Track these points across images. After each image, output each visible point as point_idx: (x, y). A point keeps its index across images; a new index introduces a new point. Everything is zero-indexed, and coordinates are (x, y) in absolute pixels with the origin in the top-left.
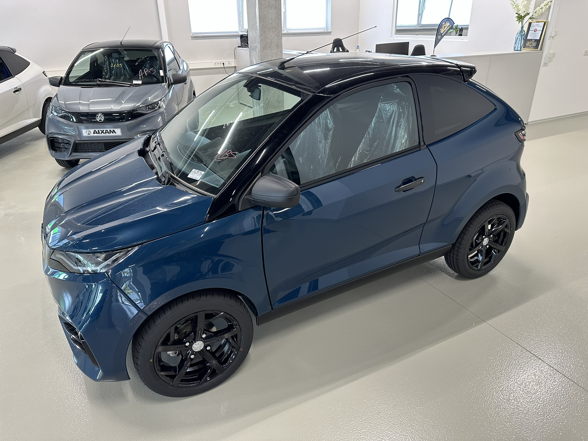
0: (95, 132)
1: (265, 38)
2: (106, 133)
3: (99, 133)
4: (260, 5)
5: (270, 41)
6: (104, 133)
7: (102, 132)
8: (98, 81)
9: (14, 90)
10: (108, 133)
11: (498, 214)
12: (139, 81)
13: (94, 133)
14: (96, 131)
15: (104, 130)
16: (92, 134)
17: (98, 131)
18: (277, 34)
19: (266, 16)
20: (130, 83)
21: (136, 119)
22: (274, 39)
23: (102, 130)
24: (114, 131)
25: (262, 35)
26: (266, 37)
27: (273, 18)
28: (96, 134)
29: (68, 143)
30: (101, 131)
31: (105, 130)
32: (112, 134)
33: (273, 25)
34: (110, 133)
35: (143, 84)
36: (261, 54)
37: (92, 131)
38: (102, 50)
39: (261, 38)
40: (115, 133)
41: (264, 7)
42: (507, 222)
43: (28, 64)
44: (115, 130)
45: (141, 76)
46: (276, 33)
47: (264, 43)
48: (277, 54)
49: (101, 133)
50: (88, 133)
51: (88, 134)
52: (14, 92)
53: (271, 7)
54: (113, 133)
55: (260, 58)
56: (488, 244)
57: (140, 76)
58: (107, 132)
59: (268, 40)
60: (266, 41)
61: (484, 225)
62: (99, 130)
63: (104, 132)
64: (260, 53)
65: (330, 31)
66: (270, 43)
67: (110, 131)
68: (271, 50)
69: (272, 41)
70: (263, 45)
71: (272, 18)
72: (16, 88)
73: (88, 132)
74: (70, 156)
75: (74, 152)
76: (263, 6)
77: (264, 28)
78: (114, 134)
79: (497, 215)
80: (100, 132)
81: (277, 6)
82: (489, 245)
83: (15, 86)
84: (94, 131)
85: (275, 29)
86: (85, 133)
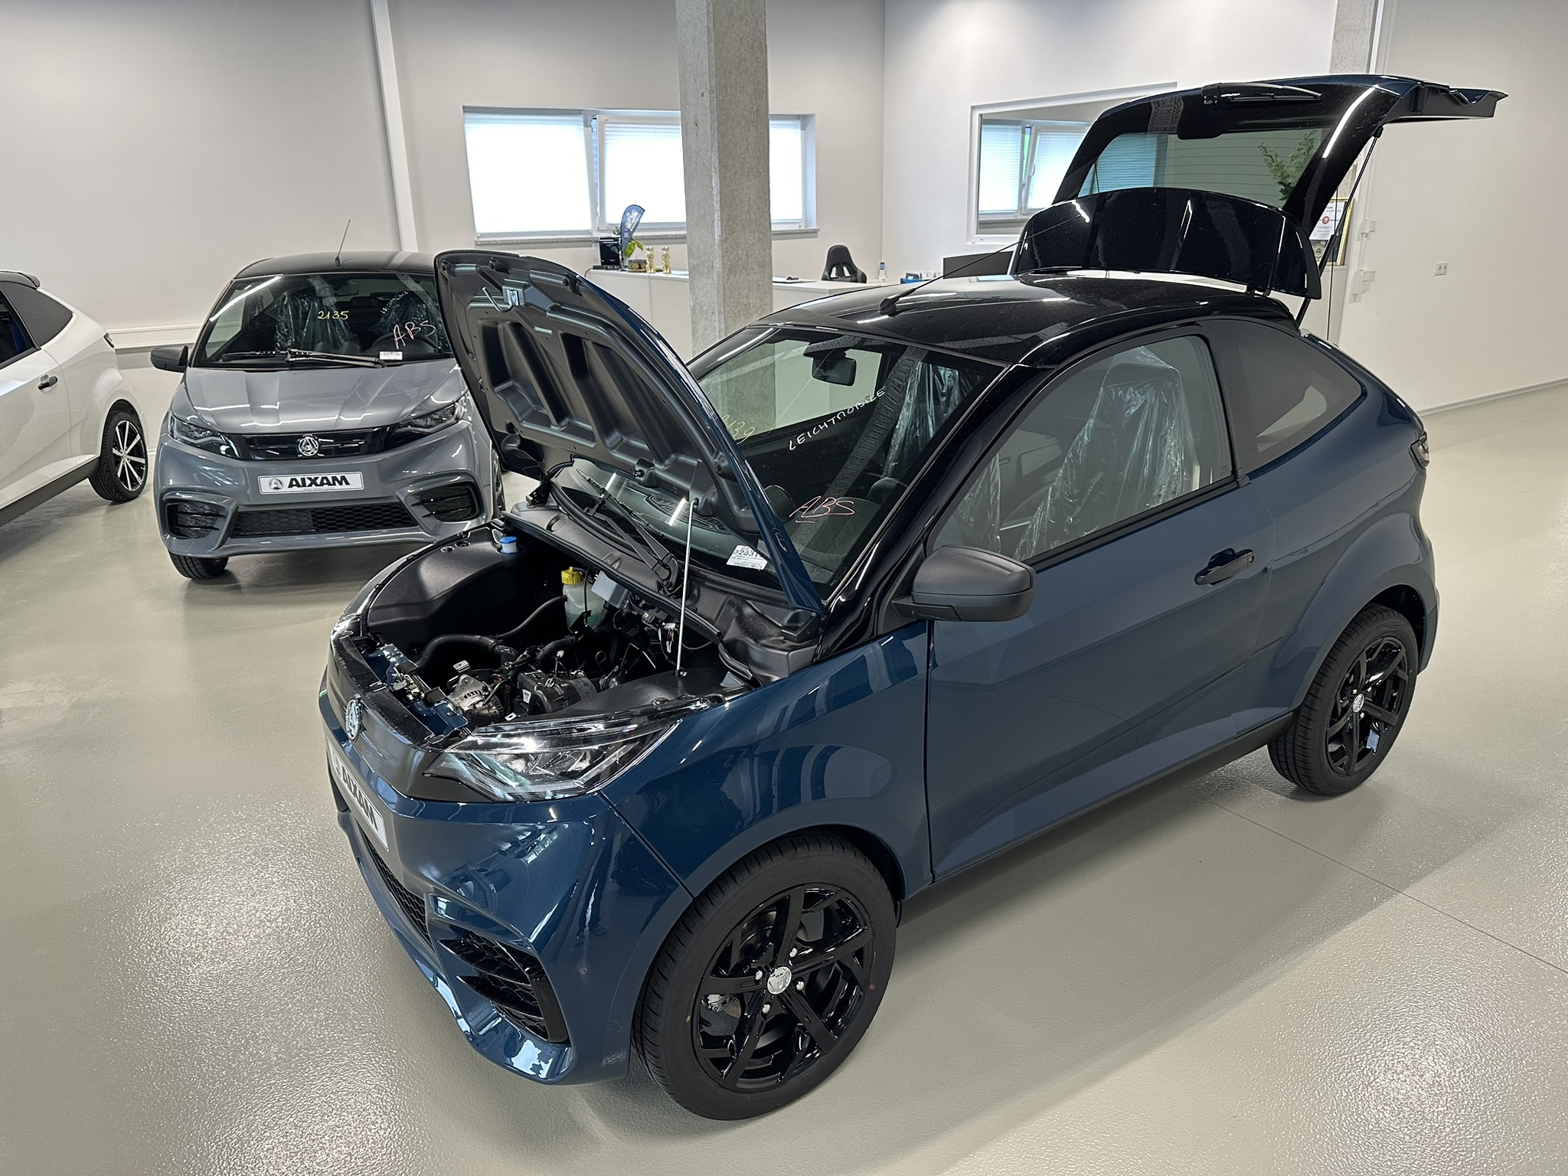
0: (294, 483)
1: (734, 246)
2: (322, 484)
3: (304, 485)
4: (724, 170)
5: (745, 253)
6: (317, 485)
7: (313, 482)
8: (289, 355)
9: (39, 383)
10: (329, 484)
11: (1385, 635)
12: (395, 353)
13: (291, 486)
14: (295, 480)
15: (317, 478)
16: (285, 489)
17: (303, 480)
18: (761, 237)
19: (735, 193)
20: (373, 359)
21: (400, 447)
22: (756, 248)
23: (313, 477)
24: (343, 478)
25: (726, 240)
26: (736, 244)
27: (752, 200)
28: (295, 489)
29: (216, 513)
30: (310, 479)
31: (320, 477)
32: (337, 487)
33: (752, 216)
34: (334, 484)
35: (407, 359)
36: (724, 286)
37: (286, 480)
38: (277, 278)
39: (725, 245)
40: (347, 483)
41: (732, 173)
42: (1403, 652)
43: (69, 315)
44: (348, 476)
45: (399, 341)
46: (757, 235)
47: (732, 257)
48: (761, 283)
49: (310, 485)
50: (276, 486)
51: (275, 488)
52: (41, 388)
53: (749, 172)
54: (341, 484)
55: (721, 293)
56: (1364, 710)
57: (396, 339)
58: (325, 482)
59: (740, 252)
60: (736, 255)
61: (1359, 661)
62: (306, 477)
63: (318, 482)
64: (721, 282)
65: (814, 227)
66: (744, 257)
67: (335, 479)
68: (747, 274)
69: (750, 253)
70: (730, 263)
71: (750, 198)
72: (46, 377)
73: (276, 484)
74: (220, 545)
75: (232, 537)
76: (730, 172)
77: (731, 223)
78: (344, 487)
79: (1384, 637)
80: (308, 482)
81: (761, 170)
82: (1364, 712)
83: (43, 374)
84: (292, 480)
85: (756, 224)
86: (267, 485)
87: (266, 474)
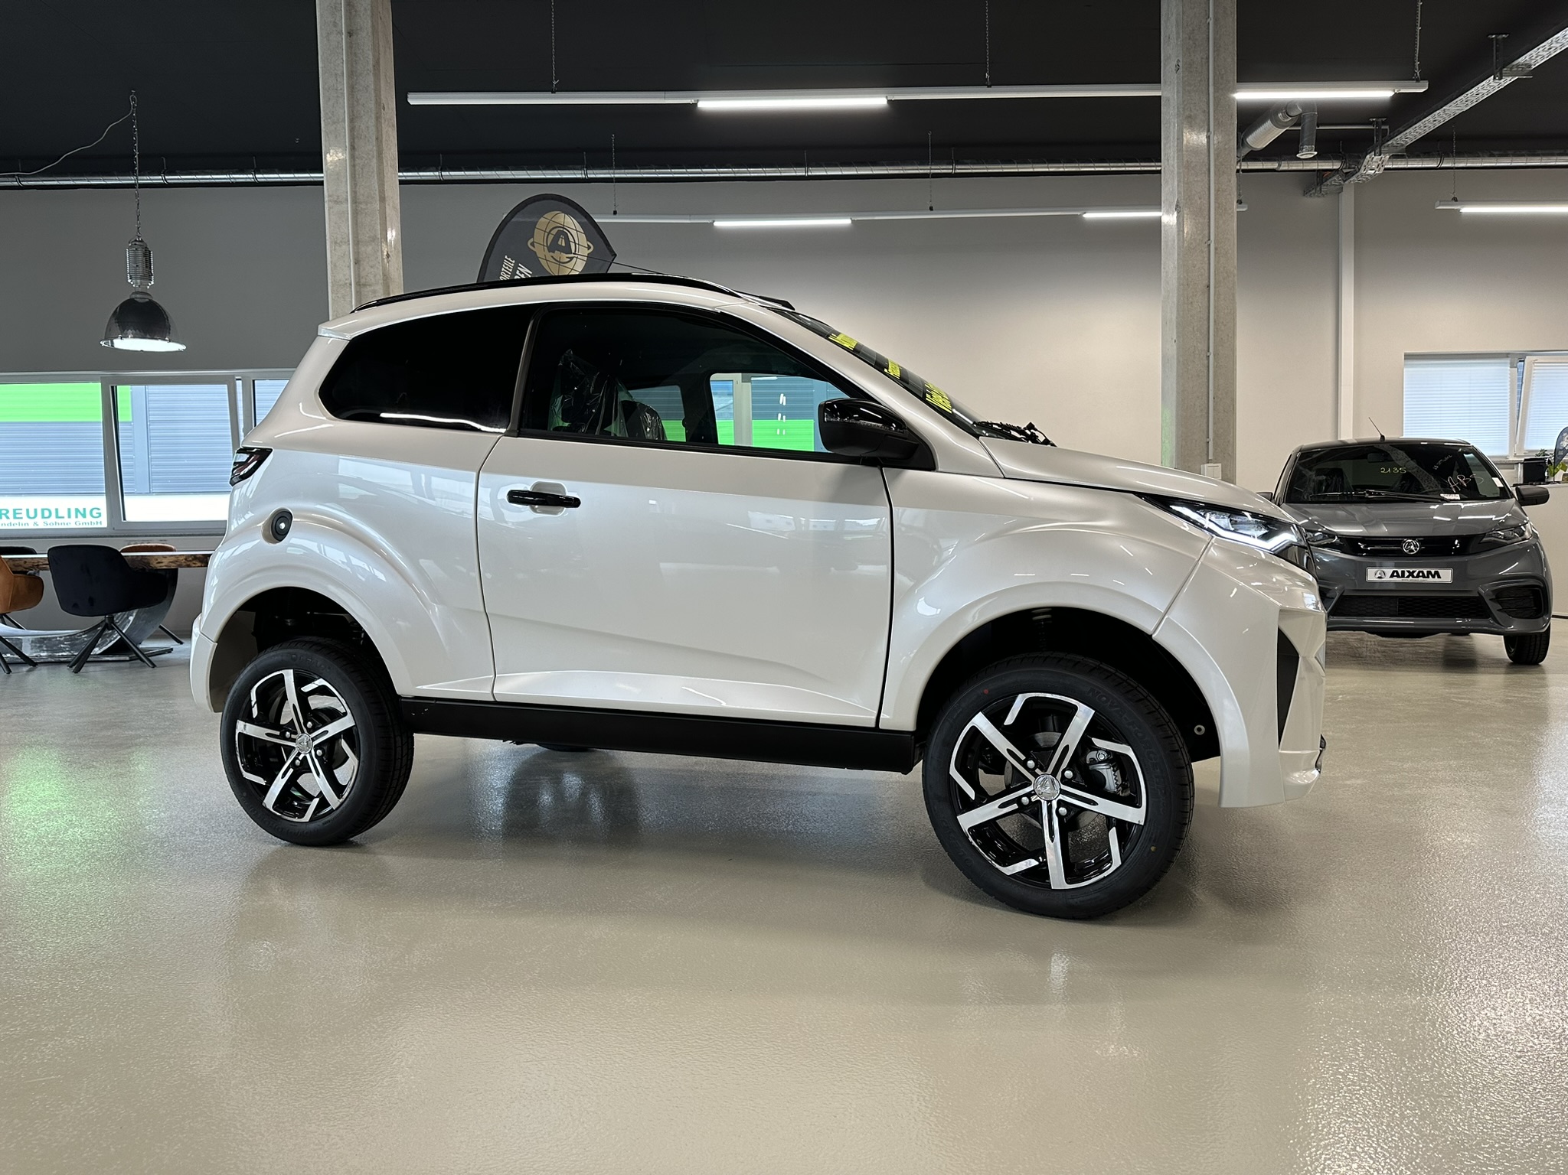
12: (1454, 494)
13: (1392, 576)
14: (1397, 572)
15: (1415, 571)
16: (1387, 578)
17: (1403, 572)
20: (1437, 497)
21: (1483, 553)
23: (1411, 571)
24: (1437, 573)
28: (1395, 579)
30: (1408, 572)
31: (1418, 571)
32: (1431, 579)
35: (1465, 498)
37: (1389, 572)
40: (1439, 577)
44: (1441, 571)
45: (1455, 486)
49: (1408, 577)
50: (1380, 576)
51: (1379, 578)
54: (1433, 577)
57: (1452, 485)
62: (1406, 570)
73: (1380, 574)
86: (1372, 575)
87: (1373, 566)
